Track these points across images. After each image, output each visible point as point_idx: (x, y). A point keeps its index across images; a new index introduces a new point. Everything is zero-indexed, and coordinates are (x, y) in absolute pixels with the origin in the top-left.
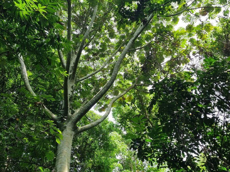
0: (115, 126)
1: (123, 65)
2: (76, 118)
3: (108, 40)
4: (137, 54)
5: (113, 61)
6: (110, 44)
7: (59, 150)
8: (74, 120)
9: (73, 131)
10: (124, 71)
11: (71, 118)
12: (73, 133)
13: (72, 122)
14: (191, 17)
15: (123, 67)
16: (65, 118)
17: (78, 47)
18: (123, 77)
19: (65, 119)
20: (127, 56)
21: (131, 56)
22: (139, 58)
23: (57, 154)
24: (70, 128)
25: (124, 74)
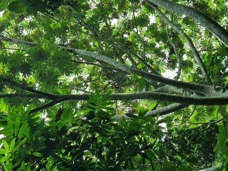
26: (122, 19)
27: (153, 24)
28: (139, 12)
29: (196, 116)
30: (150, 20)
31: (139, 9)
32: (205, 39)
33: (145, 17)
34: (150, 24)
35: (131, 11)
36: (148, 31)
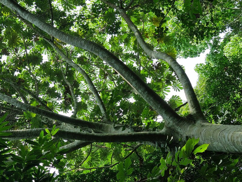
0: (215, 50)
1: (92, 36)
2: (171, 118)
3: (45, 67)
4: (68, 10)
5: (86, 56)
6: (53, 63)
7: (229, 149)
8: (174, 122)
9: (195, 123)
10: (104, 34)
11: (170, 128)
12: (199, 122)
13: (177, 125)
15: (96, 36)
16: (170, 138)
17: (49, 121)
18: (115, 36)
19: (172, 138)
20: (74, 29)
21: (74, 21)
22: (76, 5)
23: (236, 151)
24: (188, 129)
25: (110, 34)
26: (12, 56)
27: (46, 62)
28: (31, 49)
29: (89, 162)
30: (43, 58)
31: (31, 46)
32: (99, 80)
33: (38, 55)
34: (43, 63)
35: (22, 48)
36: (41, 70)
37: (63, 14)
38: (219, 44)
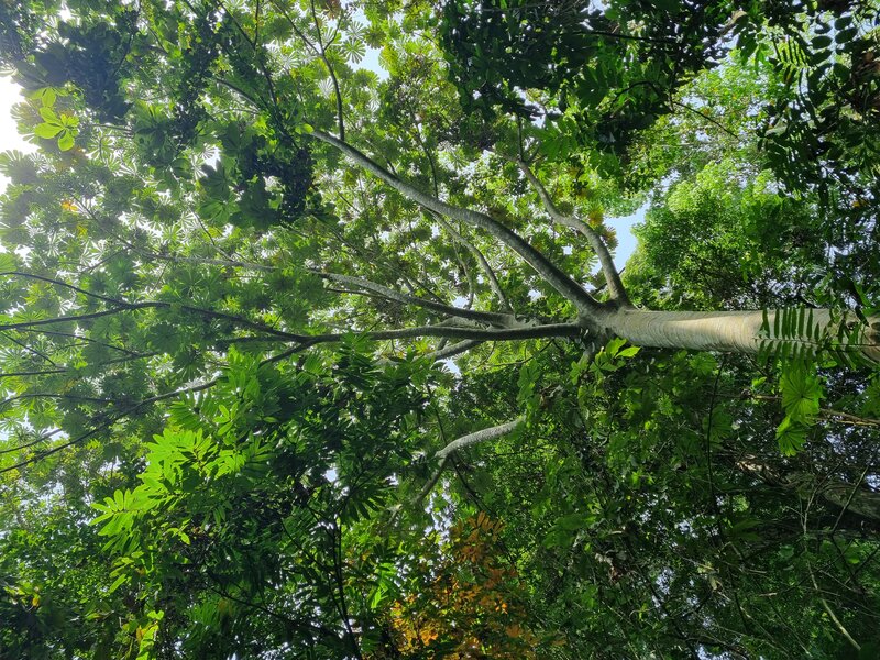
0: (658, 204)
2: (585, 306)
4: (460, 168)
6: (445, 237)
8: (589, 310)
9: (617, 310)
10: (507, 195)
11: (584, 318)
13: (594, 314)
14: (350, 39)
15: (498, 199)
16: (585, 331)
18: (521, 197)
19: (588, 331)
20: (468, 192)
21: (468, 182)
22: (469, 162)
24: (609, 318)
25: (515, 194)
33: (426, 228)
36: (431, 246)
37: (454, 174)
38: (662, 195)
